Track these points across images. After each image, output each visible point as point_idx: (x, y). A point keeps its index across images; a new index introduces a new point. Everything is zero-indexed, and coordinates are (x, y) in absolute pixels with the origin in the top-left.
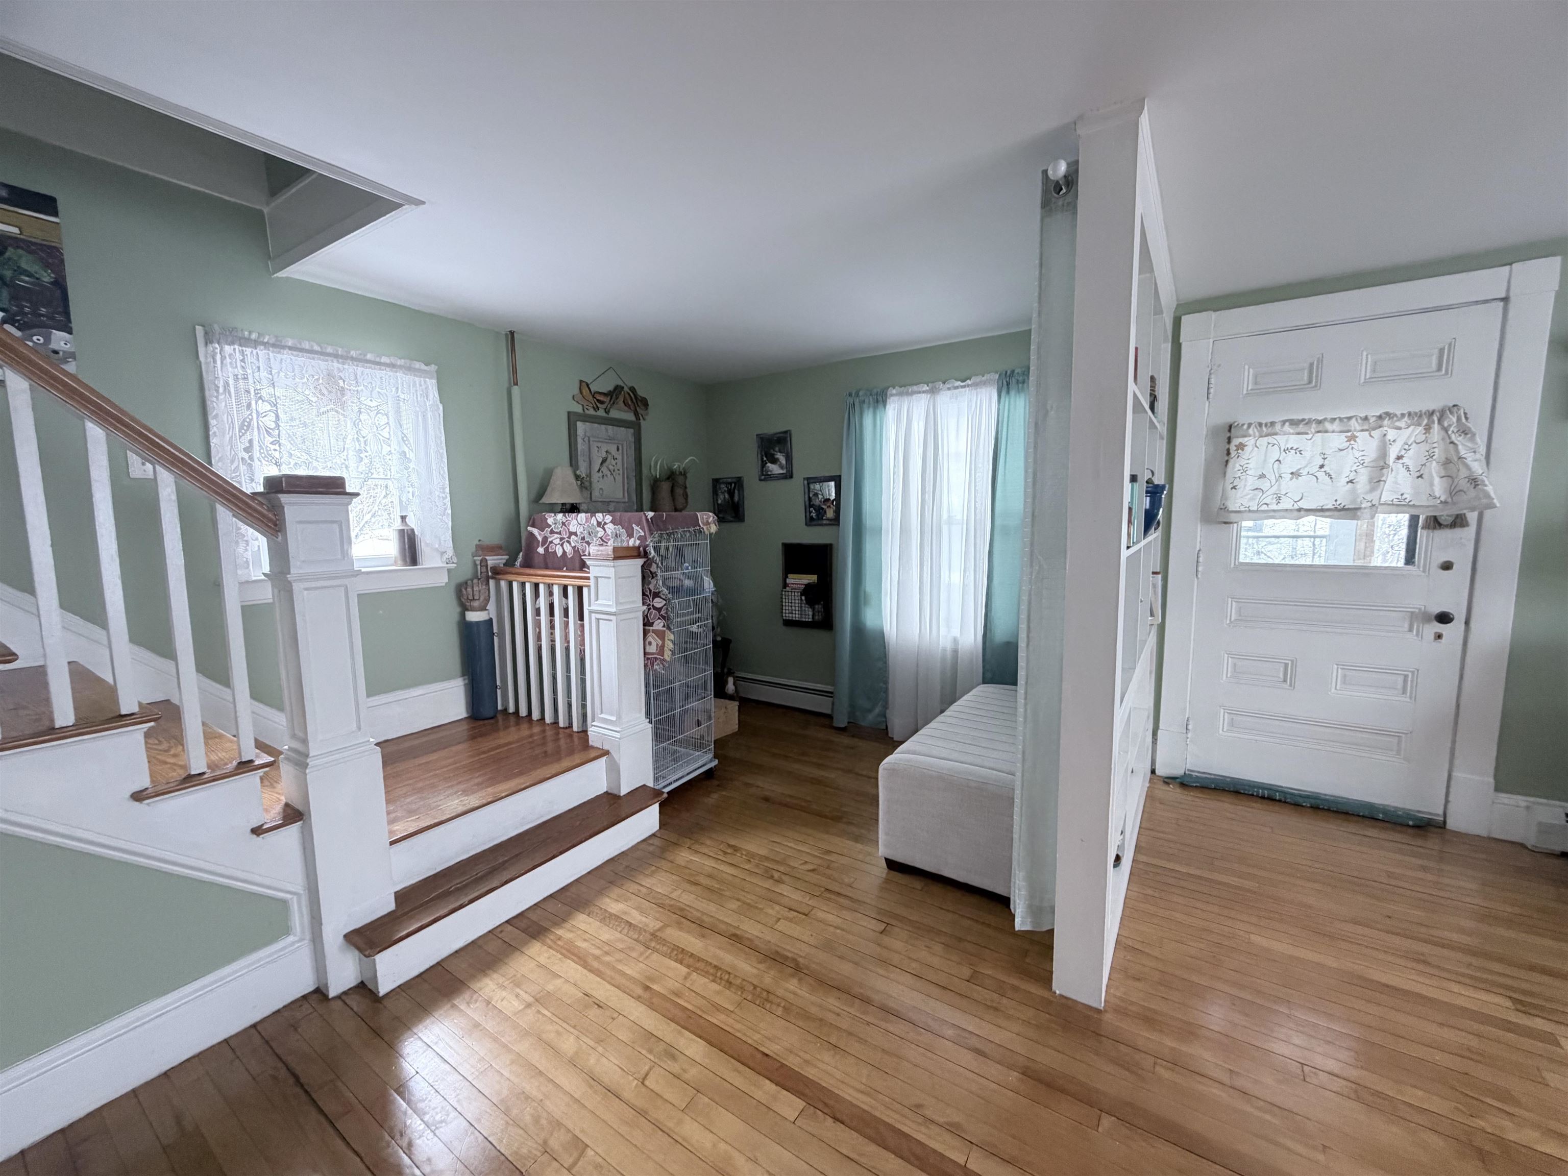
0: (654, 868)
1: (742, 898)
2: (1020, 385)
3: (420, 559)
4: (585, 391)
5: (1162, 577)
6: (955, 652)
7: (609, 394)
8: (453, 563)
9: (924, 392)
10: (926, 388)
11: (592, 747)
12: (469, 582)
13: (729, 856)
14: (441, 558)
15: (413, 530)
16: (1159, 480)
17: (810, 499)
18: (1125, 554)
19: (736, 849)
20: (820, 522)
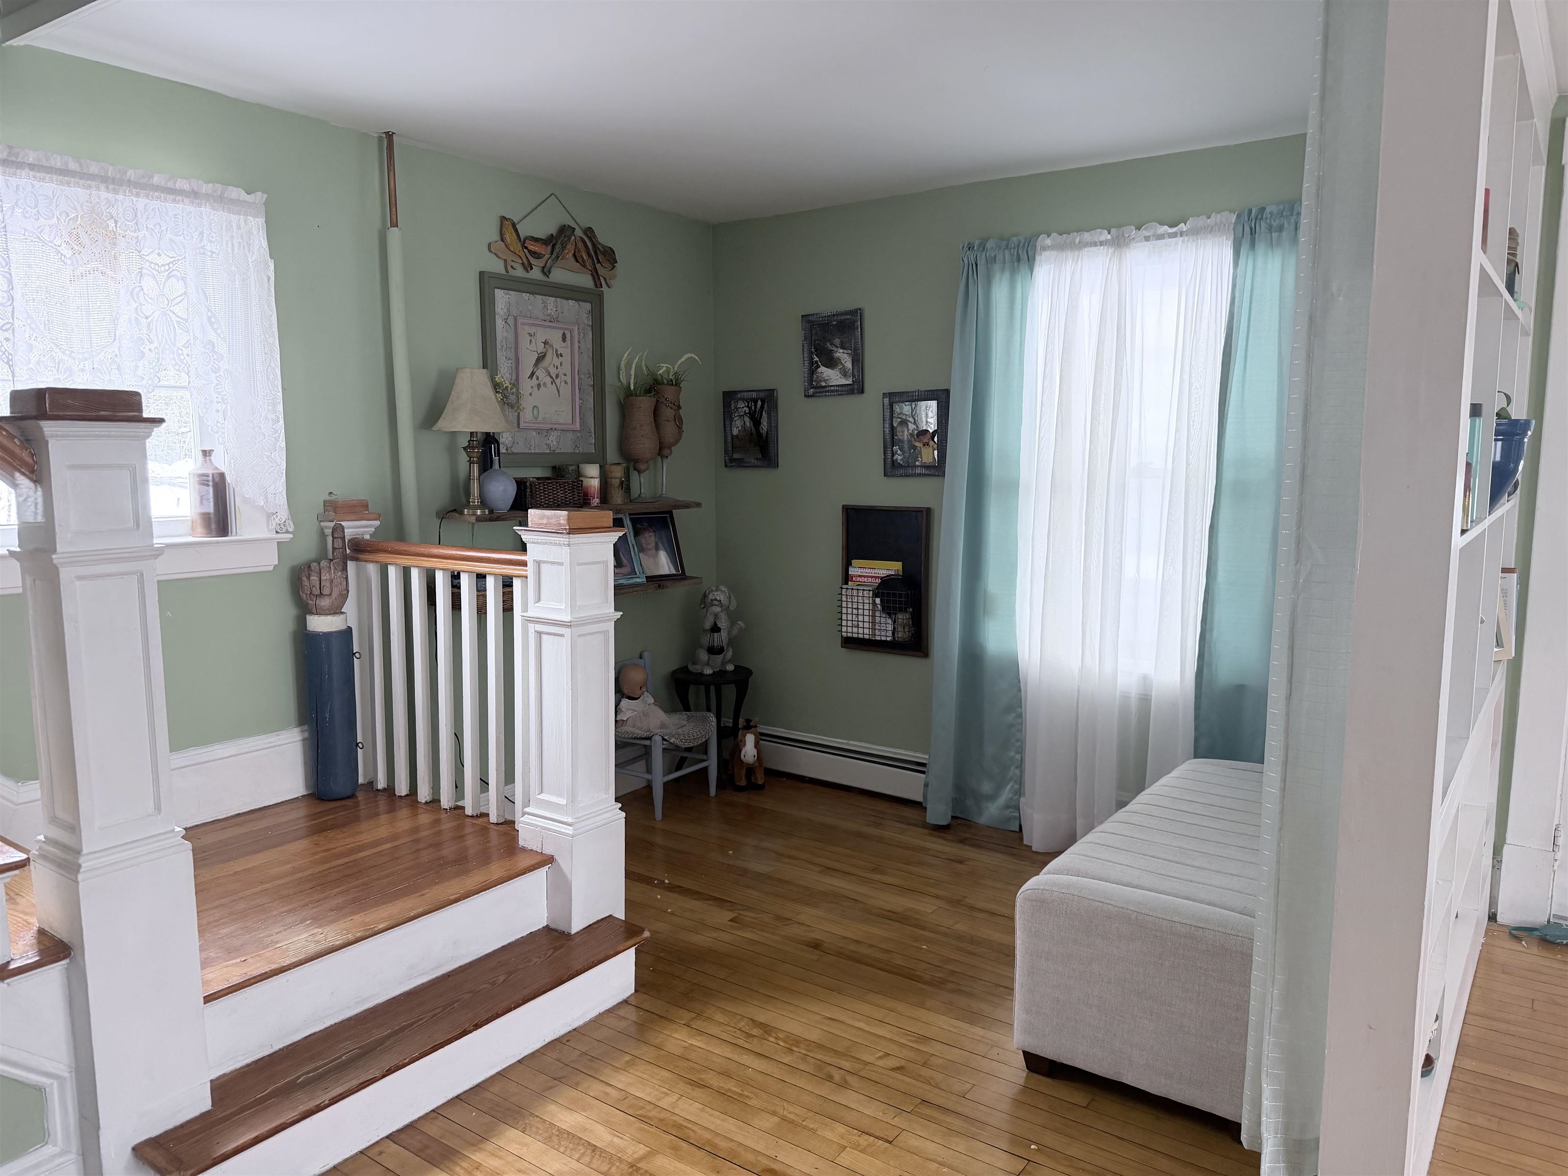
0: (627, 1058)
1: (781, 1112)
2: (1275, 235)
3: (232, 525)
4: (510, 237)
5: (1519, 578)
6: (1145, 700)
7: (550, 241)
8: (287, 532)
9: (1102, 243)
10: (1105, 236)
11: (524, 850)
12: (314, 565)
13: (756, 1041)
14: (268, 521)
15: (222, 476)
16: (1518, 412)
17: (892, 428)
18: (1458, 541)
19: (767, 1029)
20: (910, 471)
